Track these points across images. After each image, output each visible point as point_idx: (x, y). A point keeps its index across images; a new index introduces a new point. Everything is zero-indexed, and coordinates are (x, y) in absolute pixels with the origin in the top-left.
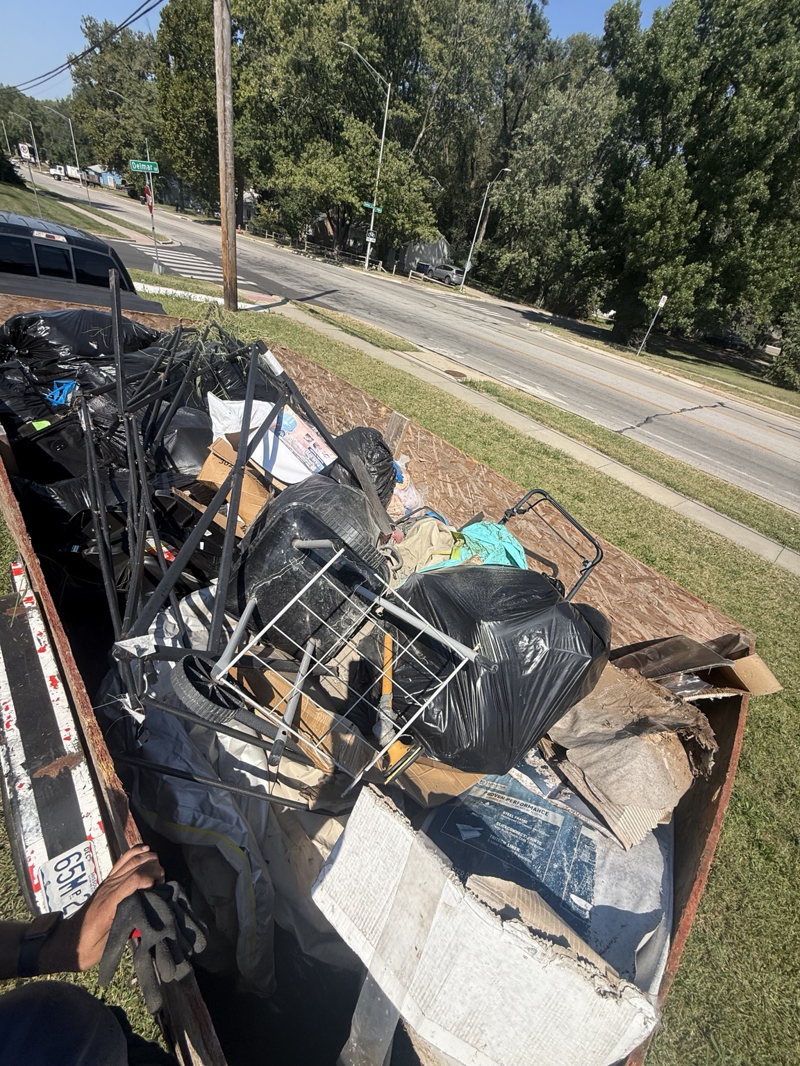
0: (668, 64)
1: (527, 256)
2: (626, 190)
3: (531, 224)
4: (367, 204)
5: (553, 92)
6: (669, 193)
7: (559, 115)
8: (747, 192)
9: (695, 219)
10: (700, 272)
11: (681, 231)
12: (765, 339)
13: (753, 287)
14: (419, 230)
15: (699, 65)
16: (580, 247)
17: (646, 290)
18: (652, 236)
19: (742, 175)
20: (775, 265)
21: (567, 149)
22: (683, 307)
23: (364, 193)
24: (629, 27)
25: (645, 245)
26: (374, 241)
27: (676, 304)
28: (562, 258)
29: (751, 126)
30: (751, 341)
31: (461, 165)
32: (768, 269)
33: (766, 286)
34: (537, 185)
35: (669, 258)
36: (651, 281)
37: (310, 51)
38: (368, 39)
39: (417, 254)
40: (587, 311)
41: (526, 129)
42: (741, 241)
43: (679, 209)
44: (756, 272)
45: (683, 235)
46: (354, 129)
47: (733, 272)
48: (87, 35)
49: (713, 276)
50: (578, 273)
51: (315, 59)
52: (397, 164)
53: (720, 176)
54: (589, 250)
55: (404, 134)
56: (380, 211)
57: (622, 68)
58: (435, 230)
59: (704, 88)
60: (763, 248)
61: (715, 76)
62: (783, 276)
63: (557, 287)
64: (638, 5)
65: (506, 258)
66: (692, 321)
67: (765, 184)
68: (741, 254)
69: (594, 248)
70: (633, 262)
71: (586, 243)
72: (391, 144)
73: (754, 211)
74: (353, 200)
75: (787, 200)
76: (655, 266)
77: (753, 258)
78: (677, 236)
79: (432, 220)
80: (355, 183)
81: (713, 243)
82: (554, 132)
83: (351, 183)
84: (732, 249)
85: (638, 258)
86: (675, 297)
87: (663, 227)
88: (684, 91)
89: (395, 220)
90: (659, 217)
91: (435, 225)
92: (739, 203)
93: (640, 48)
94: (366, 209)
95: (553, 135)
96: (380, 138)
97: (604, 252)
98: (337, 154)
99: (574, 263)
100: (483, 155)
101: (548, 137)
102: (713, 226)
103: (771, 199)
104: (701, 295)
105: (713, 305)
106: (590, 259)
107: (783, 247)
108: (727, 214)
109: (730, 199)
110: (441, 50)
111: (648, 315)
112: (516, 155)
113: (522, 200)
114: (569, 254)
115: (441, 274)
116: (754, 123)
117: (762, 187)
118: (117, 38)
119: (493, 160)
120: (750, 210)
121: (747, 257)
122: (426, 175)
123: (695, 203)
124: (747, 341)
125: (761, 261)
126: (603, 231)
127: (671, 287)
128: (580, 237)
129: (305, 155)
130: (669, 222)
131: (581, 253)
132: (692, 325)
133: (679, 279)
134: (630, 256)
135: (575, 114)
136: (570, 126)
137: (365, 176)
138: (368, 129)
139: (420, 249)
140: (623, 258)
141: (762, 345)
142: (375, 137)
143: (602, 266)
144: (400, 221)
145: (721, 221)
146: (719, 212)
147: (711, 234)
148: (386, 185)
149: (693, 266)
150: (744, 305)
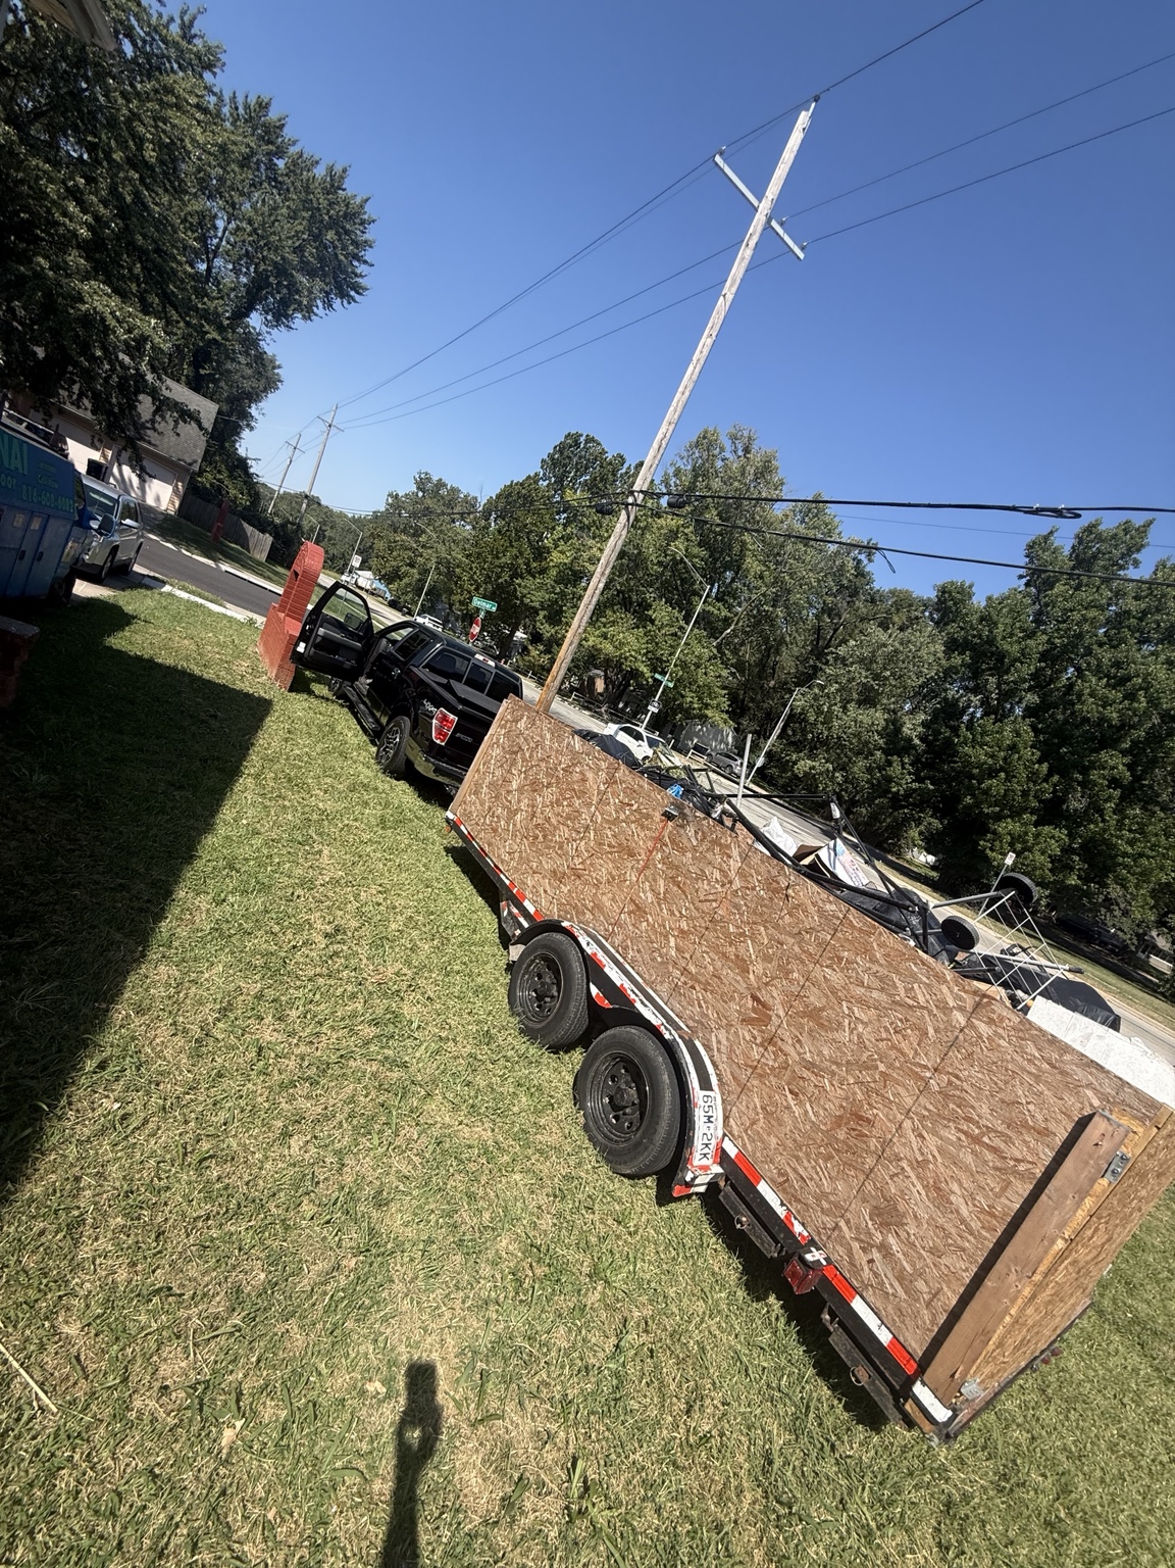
0: (1004, 638)
1: (831, 768)
2: (960, 732)
3: (839, 738)
4: (657, 676)
5: (872, 628)
6: (1013, 748)
7: (879, 648)
8: (1104, 768)
9: (1046, 780)
10: (1054, 838)
11: (1029, 790)
12: (1147, 946)
13: (1124, 872)
14: (709, 713)
15: (1038, 644)
16: (902, 776)
17: (988, 841)
18: (995, 785)
19: (1097, 751)
20: (1150, 853)
21: (886, 678)
22: (1038, 873)
23: (658, 665)
24: (962, 601)
25: (986, 792)
26: (656, 711)
27: (1027, 866)
28: (879, 781)
29: (1101, 709)
30: (1131, 939)
31: (762, 664)
32: (1141, 855)
33: (1141, 874)
34: (848, 702)
35: (1016, 814)
36: (994, 832)
37: (637, 547)
38: (696, 550)
39: (697, 735)
40: (900, 847)
41: (842, 651)
42: (1102, 816)
43: (1026, 768)
44: (1125, 855)
45: (1032, 793)
46: (661, 612)
47: (1095, 848)
48: (416, 483)
49: (1069, 846)
50: (896, 802)
51: (640, 553)
52: (698, 650)
53: (1071, 745)
54: (913, 781)
55: (710, 626)
56: (671, 685)
57: (952, 628)
58: (725, 716)
59: (1043, 664)
60: (1130, 831)
61: (1053, 657)
62: (1162, 868)
63: (864, 810)
64: (971, 587)
65: (804, 765)
66: (1047, 893)
67: (1124, 765)
68: (1105, 830)
69: (919, 780)
70: (969, 807)
71: (910, 773)
72: (696, 631)
73: (1114, 789)
74: (644, 669)
75: (1151, 787)
76: (998, 818)
77: (1118, 837)
78: (1025, 794)
79: (725, 706)
80: (650, 655)
81: (1068, 810)
82: (873, 660)
83: (645, 654)
84: (1091, 821)
85: (977, 804)
86: (1025, 858)
87: (1008, 779)
88: (1022, 663)
89: (683, 696)
90: (1002, 769)
91: (727, 712)
92: (1094, 775)
93: (974, 619)
94: (655, 680)
95: (871, 662)
96: (687, 623)
97: (931, 787)
98: (638, 627)
99: (894, 790)
100: (787, 661)
101: (866, 663)
102: (1066, 792)
103: (1132, 782)
104: (1060, 864)
105: (1073, 880)
106: (915, 790)
107: (1156, 835)
108: (1083, 784)
109: (1085, 771)
110: (762, 572)
111: (989, 871)
112: (828, 671)
113: (830, 711)
114: (889, 780)
115: (721, 761)
116: (1104, 707)
117: (1120, 767)
118: (443, 492)
119: (797, 668)
120: (1109, 787)
121: (1112, 835)
122: (725, 664)
123: (1045, 766)
124: (1125, 937)
125: (1131, 843)
126: (929, 765)
127: (1020, 845)
128: (903, 768)
129: (603, 620)
130: (1014, 777)
131: (904, 782)
132: (1047, 897)
133: (1030, 838)
134: (968, 800)
135: (896, 651)
136: (892, 658)
137: (663, 653)
138: (676, 614)
139: (701, 730)
140: (958, 799)
141: (1143, 952)
142: (682, 623)
143: (928, 801)
144: (689, 699)
145: (1075, 790)
146: (1072, 779)
147: (1063, 800)
148: (683, 665)
149: (1047, 829)
150: (1115, 891)
